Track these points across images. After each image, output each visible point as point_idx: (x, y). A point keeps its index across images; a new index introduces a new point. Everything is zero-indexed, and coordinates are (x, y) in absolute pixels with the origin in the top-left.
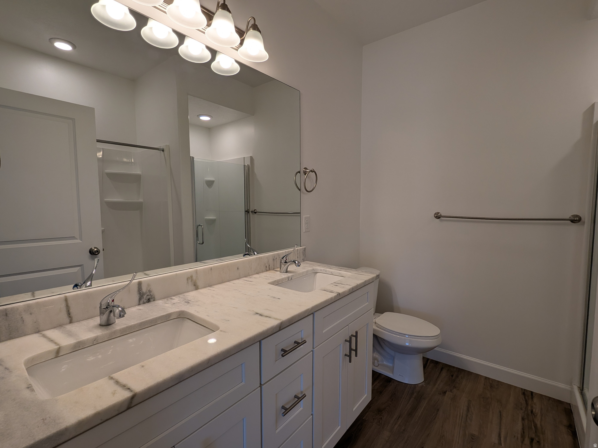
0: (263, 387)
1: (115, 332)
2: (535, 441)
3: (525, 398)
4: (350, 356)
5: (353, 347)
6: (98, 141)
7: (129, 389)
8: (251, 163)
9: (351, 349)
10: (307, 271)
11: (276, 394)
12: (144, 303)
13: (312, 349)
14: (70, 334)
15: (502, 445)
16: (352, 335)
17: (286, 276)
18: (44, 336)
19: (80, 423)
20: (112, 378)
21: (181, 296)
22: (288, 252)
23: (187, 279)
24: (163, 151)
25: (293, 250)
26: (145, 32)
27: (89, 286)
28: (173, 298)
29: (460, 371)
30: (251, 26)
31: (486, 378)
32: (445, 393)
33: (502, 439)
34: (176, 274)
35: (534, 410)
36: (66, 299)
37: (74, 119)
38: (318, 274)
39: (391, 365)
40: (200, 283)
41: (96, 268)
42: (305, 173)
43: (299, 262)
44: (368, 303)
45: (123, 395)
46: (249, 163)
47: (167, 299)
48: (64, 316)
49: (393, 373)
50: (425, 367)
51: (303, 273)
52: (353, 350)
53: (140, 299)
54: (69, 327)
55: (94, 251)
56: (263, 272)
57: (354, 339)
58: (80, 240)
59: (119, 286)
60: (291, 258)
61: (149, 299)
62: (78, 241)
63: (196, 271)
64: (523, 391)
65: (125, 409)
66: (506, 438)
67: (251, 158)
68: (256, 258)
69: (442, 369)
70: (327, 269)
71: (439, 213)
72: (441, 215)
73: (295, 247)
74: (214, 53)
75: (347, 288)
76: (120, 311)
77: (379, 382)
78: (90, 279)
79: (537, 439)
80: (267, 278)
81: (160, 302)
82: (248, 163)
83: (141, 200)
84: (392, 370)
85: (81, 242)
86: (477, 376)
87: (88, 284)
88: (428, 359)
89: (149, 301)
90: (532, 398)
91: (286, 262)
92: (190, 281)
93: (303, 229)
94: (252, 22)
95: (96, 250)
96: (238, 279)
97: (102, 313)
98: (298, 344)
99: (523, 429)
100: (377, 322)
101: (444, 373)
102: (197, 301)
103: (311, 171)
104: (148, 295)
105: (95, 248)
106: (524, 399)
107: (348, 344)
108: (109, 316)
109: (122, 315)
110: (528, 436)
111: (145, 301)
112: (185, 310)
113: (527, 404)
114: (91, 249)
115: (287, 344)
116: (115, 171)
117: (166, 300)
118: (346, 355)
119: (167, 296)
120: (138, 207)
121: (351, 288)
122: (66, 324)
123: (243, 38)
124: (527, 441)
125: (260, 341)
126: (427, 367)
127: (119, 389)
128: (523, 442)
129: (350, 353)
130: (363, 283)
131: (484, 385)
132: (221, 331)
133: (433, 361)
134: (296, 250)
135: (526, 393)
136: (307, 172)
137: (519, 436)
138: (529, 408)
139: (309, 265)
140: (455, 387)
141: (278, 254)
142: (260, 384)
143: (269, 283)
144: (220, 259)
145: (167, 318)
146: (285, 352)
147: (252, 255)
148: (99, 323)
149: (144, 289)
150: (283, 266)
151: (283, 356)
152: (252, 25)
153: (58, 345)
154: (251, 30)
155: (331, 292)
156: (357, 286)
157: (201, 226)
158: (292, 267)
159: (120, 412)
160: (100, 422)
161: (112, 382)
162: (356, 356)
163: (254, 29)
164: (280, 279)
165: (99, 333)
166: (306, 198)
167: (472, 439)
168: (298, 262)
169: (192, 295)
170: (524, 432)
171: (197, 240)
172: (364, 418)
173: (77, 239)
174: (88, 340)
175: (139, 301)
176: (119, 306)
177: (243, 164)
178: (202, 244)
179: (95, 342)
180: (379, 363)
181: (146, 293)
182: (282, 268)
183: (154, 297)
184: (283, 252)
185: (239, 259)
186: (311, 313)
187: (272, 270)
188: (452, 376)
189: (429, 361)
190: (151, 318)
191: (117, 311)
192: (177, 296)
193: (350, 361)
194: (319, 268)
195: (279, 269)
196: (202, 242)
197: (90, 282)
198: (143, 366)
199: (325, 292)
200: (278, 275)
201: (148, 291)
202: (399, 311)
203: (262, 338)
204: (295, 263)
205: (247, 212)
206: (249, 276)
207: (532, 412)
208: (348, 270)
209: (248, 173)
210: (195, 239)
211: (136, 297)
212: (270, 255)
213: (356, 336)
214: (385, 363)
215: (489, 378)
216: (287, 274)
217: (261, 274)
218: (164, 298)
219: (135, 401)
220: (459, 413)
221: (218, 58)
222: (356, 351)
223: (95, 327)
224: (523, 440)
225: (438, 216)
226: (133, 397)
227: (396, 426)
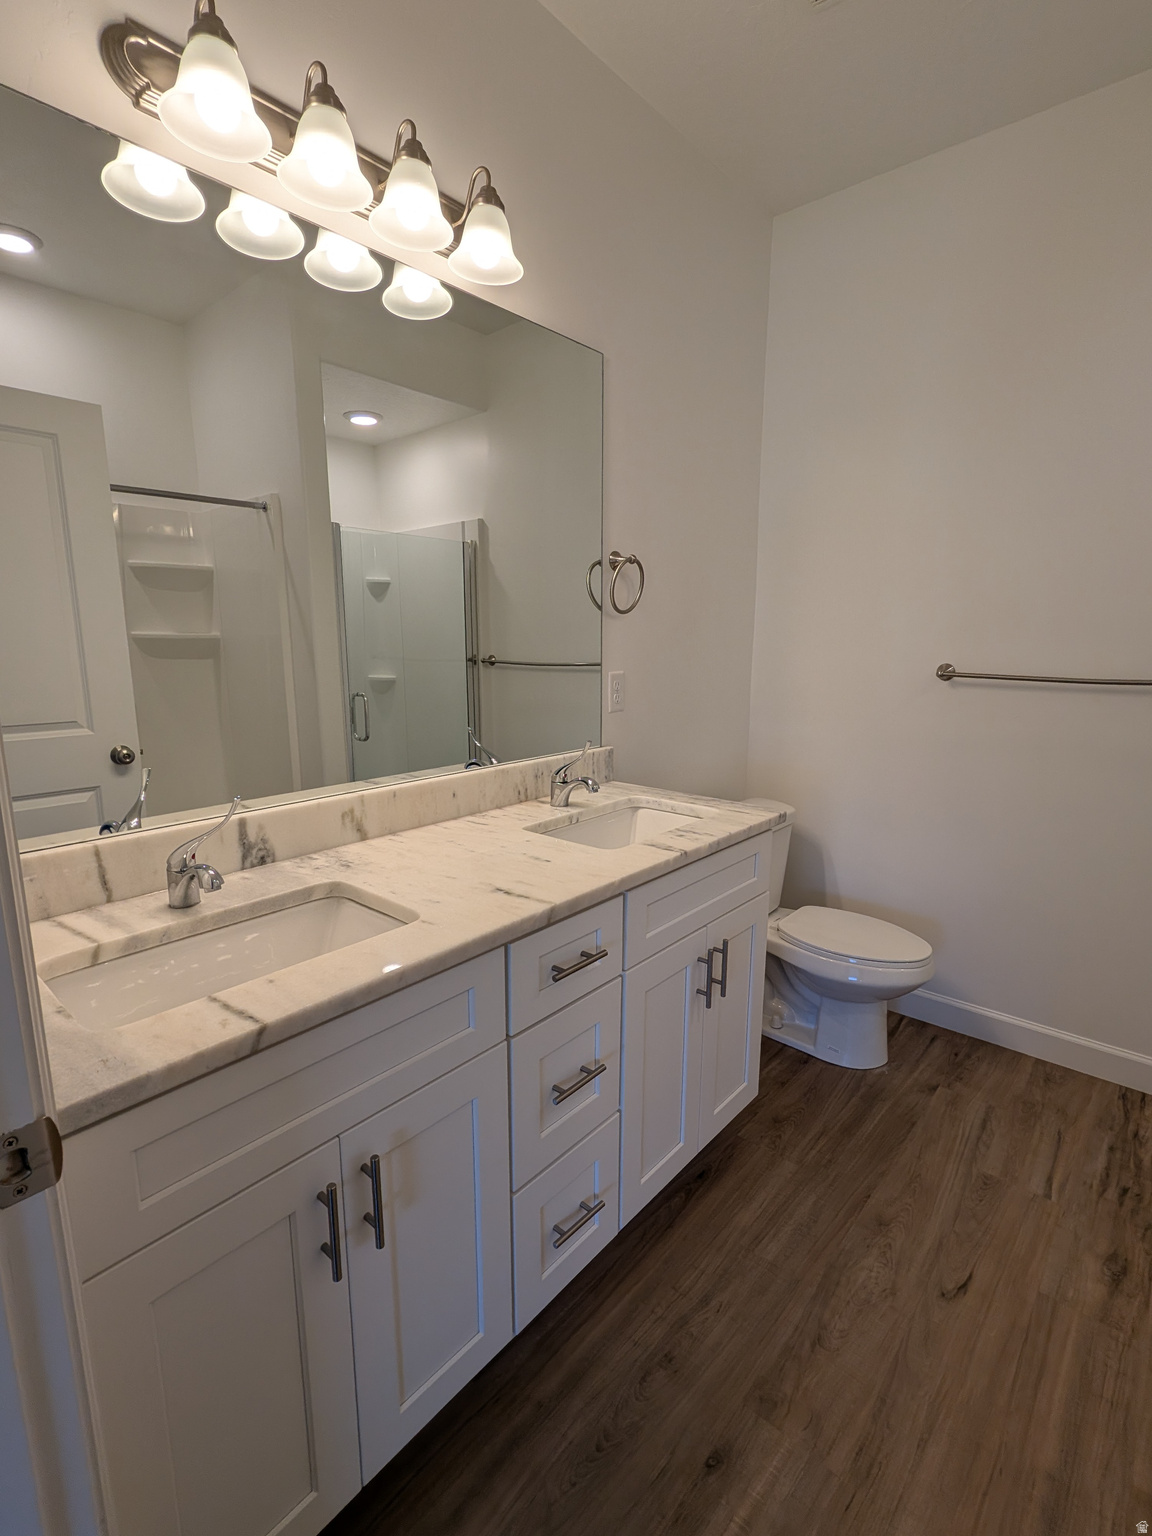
0: (513, 1041)
1: (203, 920)
2: (1129, 1194)
3: (1124, 1105)
4: (708, 994)
5: (717, 974)
6: (115, 488)
7: (251, 1017)
8: (479, 537)
9: (711, 980)
10: (615, 804)
11: (541, 1060)
12: (253, 866)
13: (621, 972)
14: (111, 922)
15: (1053, 1198)
16: (715, 949)
17: (564, 814)
18: (61, 925)
19: (171, 1070)
20: (215, 1000)
21: (331, 853)
22: (571, 757)
23: (343, 816)
24: (265, 508)
25: (582, 755)
26: (225, 221)
27: (136, 828)
28: (315, 856)
29: (977, 1044)
30: (479, 191)
31: (1038, 1061)
32: (935, 1088)
33: (1055, 1186)
34: (319, 805)
35: (1141, 1132)
36: (97, 853)
37: (55, 435)
38: (641, 811)
39: (812, 1027)
40: (370, 826)
41: (145, 790)
42: (614, 565)
43: (595, 783)
44: (755, 879)
45: (241, 1028)
46: (476, 539)
47: (302, 859)
48: (94, 885)
49: (815, 1045)
50: (891, 1034)
51: (605, 807)
52: (717, 982)
53: (244, 858)
54: (107, 909)
55: (121, 755)
56: (511, 805)
57: (718, 957)
58: (88, 728)
59: (201, 827)
60: (578, 772)
61: (262, 858)
62: (85, 732)
63: (362, 799)
64: (1124, 1091)
65: (248, 1052)
66: (1062, 1187)
67: (482, 524)
68: (496, 771)
69: (933, 1040)
70: (663, 800)
71: (951, 666)
72: (954, 672)
73: (587, 747)
74: (388, 265)
75: (703, 841)
76: (213, 878)
77: (780, 1063)
78: (137, 813)
79: (1136, 1190)
80: (522, 817)
81: (287, 865)
82: (472, 536)
83: (215, 633)
84: (813, 1037)
85: (92, 733)
86: (1017, 1056)
87: (134, 822)
88: (903, 1017)
89: (262, 861)
90: (1142, 1108)
91: (564, 782)
92: (348, 820)
93: (608, 705)
94: (481, 182)
95: (125, 752)
96: (455, 818)
97: (172, 882)
98: (588, 958)
99: (1108, 1169)
100: (781, 927)
101: (937, 1048)
102: (366, 864)
103: (630, 561)
104: (260, 849)
105: (123, 747)
106: (1121, 1108)
107: (704, 966)
108: (188, 887)
109: (216, 884)
110: (1118, 1183)
111: (255, 862)
112: (343, 881)
113: (1127, 1119)
114: (115, 749)
115: (567, 957)
116: (153, 562)
117: (298, 860)
118: (699, 991)
119: (302, 854)
120: (208, 650)
121: (714, 843)
122: (101, 904)
123: (460, 222)
124: (1112, 1193)
125: (506, 946)
126: (898, 1033)
127: (233, 1019)
128: (1102, 1193)
129: (709, 987)
130: (745, 831)
131: (1031, 1075)
132: (423, 922)
133: (913, 1021)
134: (589, 754)
135: (1129, 1094)
136: (619, 562)
137: (1096, 1183)
138: (1132, 1127)
139: (620, 790)
140: (959, 1079)
141: (548, 765)
142: (507, 1035)
143: (526, 829)
144: (411, 776)
145: (305, 897)
146: (559, 973)
147: (484, 765)
148: (168, 902)
149: (252, 836)
150: (557, 791)
151: (556, 980)
152: (483, 189)
153: (94, 941)
154: (481, 204)
155: (668, 849)
156: (730, 837)
157: (362, 695)
158: (579, 795)
159: (241, 1056)
160: (204, 1070)
161: (215, 1005)
162: (723, 994)
163: (487, 201)
164: (551, 821)
165: (170, 921)
166: (616, 626)
167: (985, 1184)
168: (594, 781)
169: (354, 851)
170: (1108, 1175)
171: (354, 730)
172: (739, 1134)
173: (82, 727)
174: (151, 934)
175: (243, 862)
176: (207, 868)
177: (461, 540)
178: (365, 740)
179: (165, 939)
180: (784, 1022)
181: (256, 844)
182: (555, 796)
183: (273, 854)
184: (557, 760)
185: (456, 775)
186: (620, 892)
187: (531, 800)
188: (956, 1055)
189: (904, 1023)
190: (274, 895)
191: (206, 876)
192: (321, 853)
193: (709, 1005)
194: (643, 797)
195: (549, 799)
196: (364, 737)
197: (136, 820)
198: (271, 981)
199: (653, 848)
200: (546, 812)
201: (259, 841)
202: (838, 904)
203: (511, 939)
204: (587, 784)
205: (472, 661)
206: (480, 812)
207: (1136, 1135)
208: (712, 803)
209: (473, 560)
210: (349, 727)
211: (236, 853)
212: (529, 765)
213: (724, 951)
214: (797, 1022)
215: (1044, 1063)
216: (569, 809)
217: (508, 809)
218: (295, 857)
219: (266, 1041)
220: (961, 1132)
221: (400, 276)
222: (723, 983)
223: (160, 910)
224: (1104, 1191)
225: (946, 674)
226: (262, 1031)
227: (814, 1152)
